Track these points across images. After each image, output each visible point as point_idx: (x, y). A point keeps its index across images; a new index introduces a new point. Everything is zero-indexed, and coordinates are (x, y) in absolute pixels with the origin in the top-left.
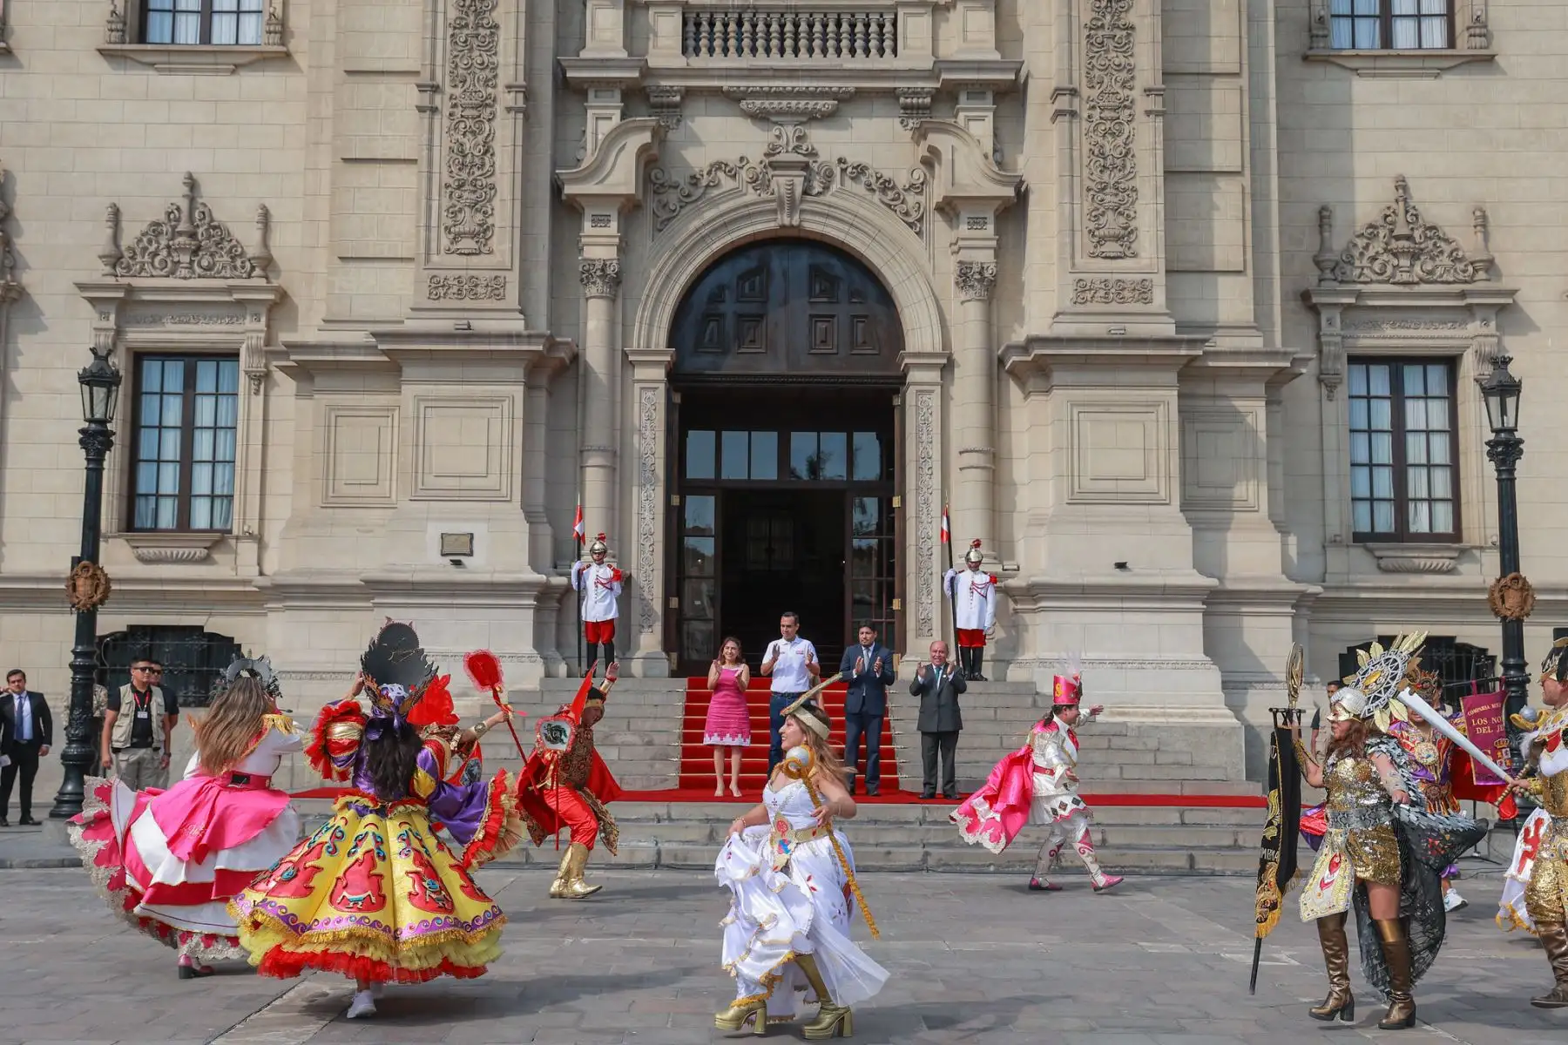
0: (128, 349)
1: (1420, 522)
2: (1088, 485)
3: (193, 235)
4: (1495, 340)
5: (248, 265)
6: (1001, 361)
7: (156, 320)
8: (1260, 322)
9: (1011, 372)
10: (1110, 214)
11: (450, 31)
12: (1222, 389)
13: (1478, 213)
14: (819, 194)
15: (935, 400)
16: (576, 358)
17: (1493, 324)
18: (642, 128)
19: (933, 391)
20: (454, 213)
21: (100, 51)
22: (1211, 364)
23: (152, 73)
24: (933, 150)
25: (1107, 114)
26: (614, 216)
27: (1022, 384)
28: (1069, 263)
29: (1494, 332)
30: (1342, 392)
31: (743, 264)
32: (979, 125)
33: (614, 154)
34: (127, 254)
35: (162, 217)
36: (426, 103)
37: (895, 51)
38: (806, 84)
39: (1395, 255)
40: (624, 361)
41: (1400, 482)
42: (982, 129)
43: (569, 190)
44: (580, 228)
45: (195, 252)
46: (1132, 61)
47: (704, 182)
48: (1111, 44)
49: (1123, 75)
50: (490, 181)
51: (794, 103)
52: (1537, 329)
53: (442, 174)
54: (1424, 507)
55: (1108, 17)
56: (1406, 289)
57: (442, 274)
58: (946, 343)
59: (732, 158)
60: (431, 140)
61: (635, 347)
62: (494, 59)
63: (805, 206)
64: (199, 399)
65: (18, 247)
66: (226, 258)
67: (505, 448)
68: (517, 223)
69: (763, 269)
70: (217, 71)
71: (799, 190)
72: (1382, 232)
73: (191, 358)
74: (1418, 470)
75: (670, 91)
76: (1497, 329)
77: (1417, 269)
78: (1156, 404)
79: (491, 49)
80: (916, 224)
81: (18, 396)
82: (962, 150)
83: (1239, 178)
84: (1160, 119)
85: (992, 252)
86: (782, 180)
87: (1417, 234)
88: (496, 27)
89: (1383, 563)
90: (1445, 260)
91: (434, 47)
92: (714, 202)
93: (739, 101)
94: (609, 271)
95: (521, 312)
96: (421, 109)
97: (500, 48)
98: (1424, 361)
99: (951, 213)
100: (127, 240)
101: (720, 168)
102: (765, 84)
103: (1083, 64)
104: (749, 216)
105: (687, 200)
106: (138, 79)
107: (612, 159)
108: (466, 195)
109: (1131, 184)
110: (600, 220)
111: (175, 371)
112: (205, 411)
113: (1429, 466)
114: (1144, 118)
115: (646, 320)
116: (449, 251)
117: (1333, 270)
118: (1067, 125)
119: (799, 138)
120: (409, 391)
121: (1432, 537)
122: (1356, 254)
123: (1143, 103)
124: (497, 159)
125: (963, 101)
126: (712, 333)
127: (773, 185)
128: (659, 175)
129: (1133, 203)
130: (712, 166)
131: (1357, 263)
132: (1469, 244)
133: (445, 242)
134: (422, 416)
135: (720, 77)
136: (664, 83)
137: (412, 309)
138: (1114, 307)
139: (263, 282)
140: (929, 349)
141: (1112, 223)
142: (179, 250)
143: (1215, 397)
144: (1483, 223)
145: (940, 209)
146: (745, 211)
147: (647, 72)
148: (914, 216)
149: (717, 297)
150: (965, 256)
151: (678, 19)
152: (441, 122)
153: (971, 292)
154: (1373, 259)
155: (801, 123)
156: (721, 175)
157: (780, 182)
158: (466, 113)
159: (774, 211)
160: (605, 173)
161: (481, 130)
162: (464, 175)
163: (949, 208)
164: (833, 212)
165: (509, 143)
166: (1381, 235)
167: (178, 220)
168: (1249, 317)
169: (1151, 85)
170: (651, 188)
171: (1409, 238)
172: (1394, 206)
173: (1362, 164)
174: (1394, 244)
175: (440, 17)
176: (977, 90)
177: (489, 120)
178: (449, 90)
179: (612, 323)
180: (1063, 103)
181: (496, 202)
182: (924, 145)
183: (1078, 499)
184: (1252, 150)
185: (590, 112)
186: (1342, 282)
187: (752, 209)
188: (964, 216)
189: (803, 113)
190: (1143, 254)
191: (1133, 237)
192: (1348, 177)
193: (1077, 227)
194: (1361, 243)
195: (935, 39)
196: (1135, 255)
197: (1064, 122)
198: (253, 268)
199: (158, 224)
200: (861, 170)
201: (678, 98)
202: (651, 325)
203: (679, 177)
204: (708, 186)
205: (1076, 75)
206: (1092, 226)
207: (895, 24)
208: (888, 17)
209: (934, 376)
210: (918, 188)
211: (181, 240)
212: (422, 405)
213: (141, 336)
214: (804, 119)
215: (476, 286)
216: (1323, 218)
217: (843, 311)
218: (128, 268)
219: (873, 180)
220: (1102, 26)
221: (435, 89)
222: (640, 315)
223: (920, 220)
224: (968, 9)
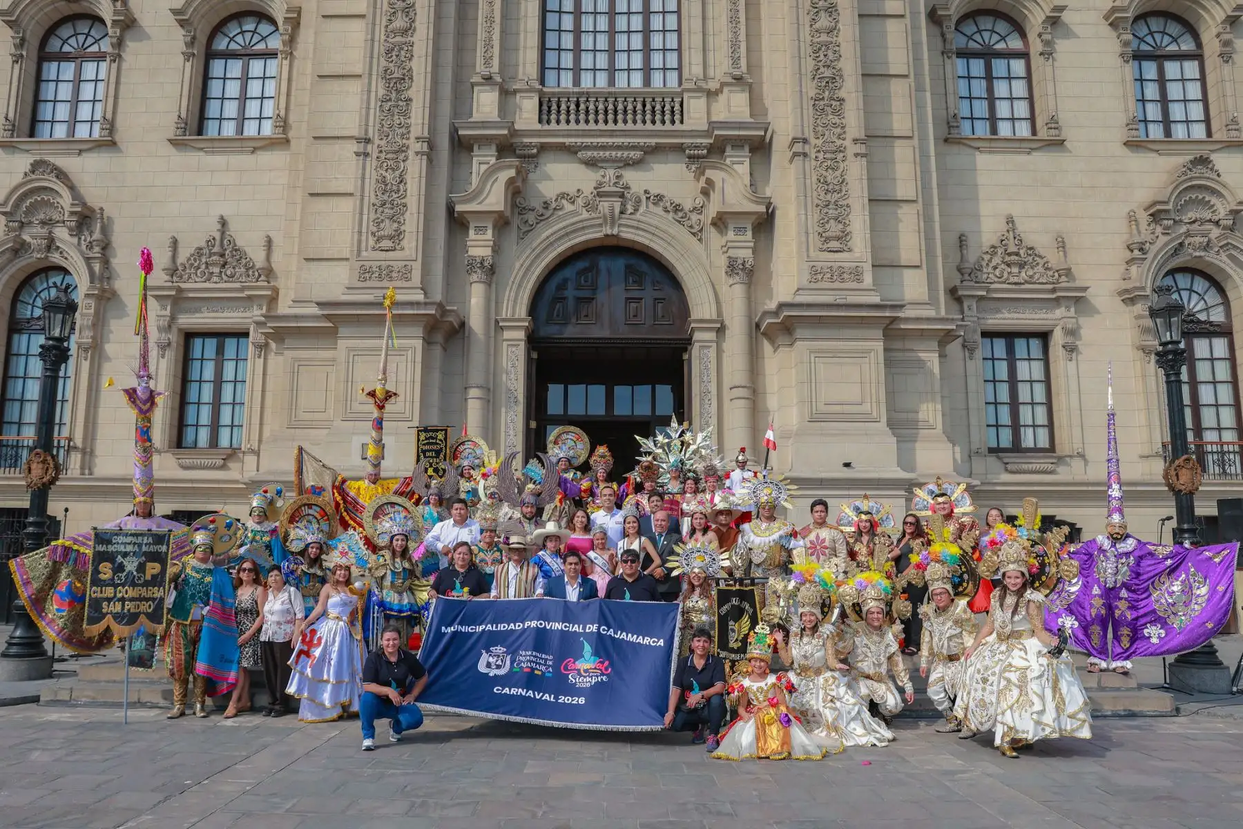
0: (180, 330)
1: (1028, 440)
2: (822, 408)
3: (222, 255)
4: (1074, 320)
5: (256, 274)
6: (758, 326)
7: (198, 310)
8: (932, 301)
9: (764, 334)
10: (832, 221)
11: (379, 103)
12: (909, 344)
13: (1060, 239)
14: (631, 214)
15: (712, 353)
16: (463, 324)
17: (1073, 310)
18: (510, 167)
19: (711, 347)
20: (378, 223)
21: (169, 140)
22: (902, 327)
23: (201, 154)
24: (710, 182)
25: (828, 156)
26: (490, 226)
27: (772, 341)
28: (805, 254)
29: (1074, 315)
30: (979, 354)
31: (581, 265)
32: (740, 166)
33: (490, 183)
34: (180, 268)
35: (203, 244)
36: (362, 150)
37: (682, 122)
38: (622, 140)
39: (1009, 265)
40: (497, 326)
41: (1015, 415)
42: (743, 169)
43: (459, 208)
44: (467, 234)
45: (223, 266)
46: (843, 121)
47: (554, 205)
48: (829, 110)
49: (839, 130)
50: (403, 201)
51: (614, 153)
52: (1098, 312)
53: (370, 197)
54: (1030, 431)
55: (827, 93)
56: (1017, 287)
57: (368, 264)
58: (719, 313)
59: (572, 191)
60: (364, 174)
61: (504, 317)
62: (408, 121)
63: (623, 222)
64: (225, 362)
65: (114, 265)
66: (243, 270)
67: (408, 384)
68: (421, 229)
69: (594, 268)
70: (242, 152)
71: (617, 211)
72: (1000, 251)
73: (221, 335)
74: (1026, 407)
75: (530, 146)
76: (1076, 313)
77: (1023, 274)
78: (869, 351)
79: (406, 114)
80: (697, 234)
81: (109, 359)
82: (729, 180)
83: (915, 205)
84: (864, 159)
85: (750, 251)
86: (606, 204)
87: (1022, 252)
88: (411, 100)
89: (1009, 467)
90: (1040, 269)
91: (368, 115)
92: (561, 218)
93: (576, 153)
94: (486, 264)
95: (422, 289)
96: (357, 154)
97: (413, 115)
98: (1028, 335)
99: (722, 226)
100: (182, 259)
101: (563, 197)
102: (595, 140)
103: (811, 123)
104: (583, 228)
105: (541, 218)
106: (193, 158)
107: (488, 187)
108: (386, 211)
109: (845, 203)
110: (479, 229)
111: (211, 344)
112: (229, 370)
113: (1033, 404)
114: (853, 159)
115: (512, 298)
116: (374, 249)
117: (970, 275)
118: (801, 162)
119: (618, 177)
120: (342, 344)
121: (1036, 450)
122: (984, 264)
123: (852, 149)
124: (409, 186)
125: (729, 151)
126: (559, 310)
127: (600, 208)
128: (522, 201)
129: (848, 215)
130: (558, 196)
131: (985, 270)
132: (1054, 258)
133: (371, 242)
134: (351, 360)
135: (563, 136)
136: (526, 140)
137: (348, 288)
138: (837, 285)
139: (266, 284)
140: (707, 317)
141: (834, 228)
142: (214, 264)
143: (904, 350)
144: (1062, 245)
145: (714, 224)
146: (580, 225)
147: (514, 133)
148: (697, 228)
149: (562, 286)
150: (732, 253)
151: (536, 100)
152: (371, 163)
153: (737, 278)
154: (995, 268)
155: (619, 168)
156: (564, 202)
157: (604, 206)
158: (388, 156)
159: (600, 225)
160: (485, 195)
161: (398, 168)
162: (385, 197)
163: (720, 222)
164: (642, 226)
165: (417, 175)
166: (999, 252)
167: (213, 246)
168: (926, 298)
169: (857, 136)
170: (517, 211)
171: (1017, 254)
172: (1006, 234)
173: (985, 209)
174: (1007, 259)
175: (373, 95)
176: (738, 143)
177: (404, 161)
178: (377, 142)
179: (488, 300)
180: (798, 147)
181: (407, 215)
182: (703, 179)
183: (816, 419)
184: (923, 188)
185: (475, 159)
186: (976, 282)
187: (585, 224)
188: (731, 227)
189: (620, 160)
190: (856, 250)
191: (848, 238)
192: (977, 216)
193: (811, 231)
194: (987, 257)
195: (709, 113)
196: (850, 250)
197: (798, 161)
198: (260, 276)
199: (201, 249)
200: (659, 198)
201: (535, 151)
202: (515, 301)
203: (536, 204)
204: (555, 209)
205: (806, 130)
206: (821, 230)
207: (682, 105)
208: (677, 100)
209: (711, 336)
210: (699, 210)
211: (214, 258)
212: (352, 354)
213: (189, 320)
214: (621, 165)
215: (392, 271)
216: (962, 241)
217: (649, 294)
218: (181, 277)
219: (668, 204)
220: (823, 99)
221: (368, 141)
222: (508, 294)
223: (701, 230)
224: (731, 92)
